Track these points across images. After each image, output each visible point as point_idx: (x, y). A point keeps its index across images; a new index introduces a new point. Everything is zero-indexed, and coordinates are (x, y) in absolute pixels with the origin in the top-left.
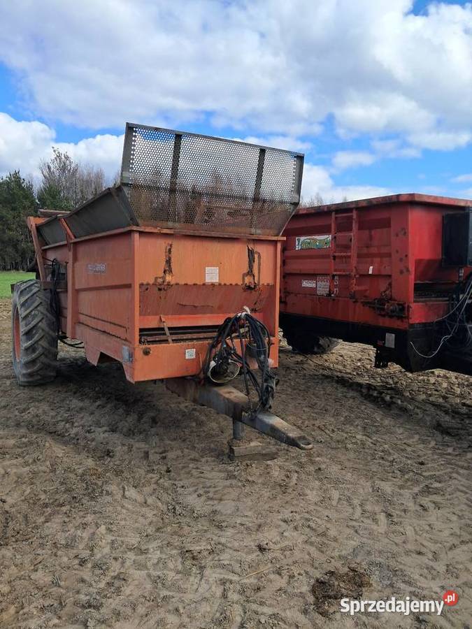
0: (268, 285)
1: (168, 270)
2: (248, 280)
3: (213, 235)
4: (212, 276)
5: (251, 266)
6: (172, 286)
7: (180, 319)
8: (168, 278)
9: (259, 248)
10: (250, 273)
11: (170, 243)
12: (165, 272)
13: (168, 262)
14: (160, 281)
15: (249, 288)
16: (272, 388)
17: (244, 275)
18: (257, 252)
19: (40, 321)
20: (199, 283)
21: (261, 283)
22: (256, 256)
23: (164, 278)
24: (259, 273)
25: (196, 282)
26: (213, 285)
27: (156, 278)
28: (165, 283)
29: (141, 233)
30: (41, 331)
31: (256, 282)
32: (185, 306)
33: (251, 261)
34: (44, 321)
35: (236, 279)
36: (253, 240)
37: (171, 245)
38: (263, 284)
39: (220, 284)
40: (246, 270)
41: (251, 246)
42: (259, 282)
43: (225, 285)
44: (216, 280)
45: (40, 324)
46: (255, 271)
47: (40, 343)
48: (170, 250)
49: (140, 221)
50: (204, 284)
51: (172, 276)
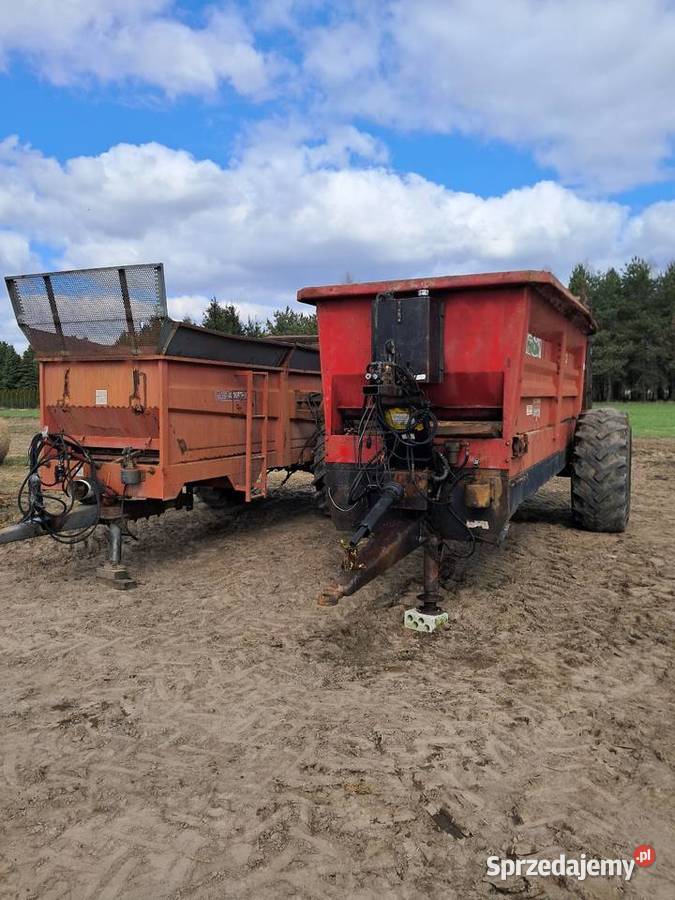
1: (66, 393)
2: (133, 403)
4: (101, 399)
5: (136, 389)
8: (67, 401)
9: (144, 369)
10: (135, 396)
11: (67, 369)
12: (64, 395)
13: (66, 386)
14: (61, 403)
15: (137, 411)
17: (131, 398)
18: (142, 374)
20: (90, 406)
21: (148, 406)
22: (141, 378)
23: (63, 400)
24: (145, 394)
25: (88, 405)
26: (102, 407)
27: (58, 401)
28: (65, 406)
29: (44, 362)
31: (143, 405)
32: (95, 427)
33: (136, 382)
35: (123, 402)
36: (139, 361)
37: (68, 371)
38: (150, 408)
39: (108, 407)
40: (132, 391)
41: (136, 367)
42: (145, 404)
44: (105, 403)
46: (142, 394)
48: (67, 375)
50: (95, 407)
51: (70, 399)
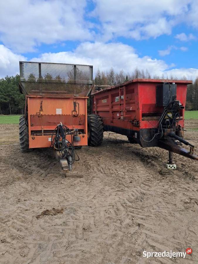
0: (83, 115)
1: (41, 110)
2: (74, 113)
3: (58, 97)
4: (59, 112)
5: (75, 108)
6: (43, 115)
7: (50, 127)
8: (41, 113)
9: (78, 101)
10: (75, 110)
11: (42, 100)
12: (40, 111)
13: (41, 107)
14: (38, 114)
15: (75, 116)
16: (66, 151)
17: (72, 112)
18: (77, 103)
19: (25, 129)
20: (53, 114)
21: (80, 114)
22: (77, 104)
23: (40, 113)
24: (79, 110)
25: (52, 114)
26: (59, 115)
27: (37, 113)
28: (40, 115)
29: (30, 97)
30: (25, 133)
31: (78, 114)
32: (50, 123)
33: (75, 106)
34: (26, 129)
35: (69, 113)
36: (76, 98)
37: (42, 101)
38: (81, 115)
39: (62, 115)
40: (73, 109)
41: (75, 101)
42: (79, 114)
43: (64, 115)
44: (61, 113)
45: (24, 131)
46: (77, 110)
47: (25, 137)
48: (41, 103)
49: (29, 94)
50: (56, 115)
51: (43, 112)
